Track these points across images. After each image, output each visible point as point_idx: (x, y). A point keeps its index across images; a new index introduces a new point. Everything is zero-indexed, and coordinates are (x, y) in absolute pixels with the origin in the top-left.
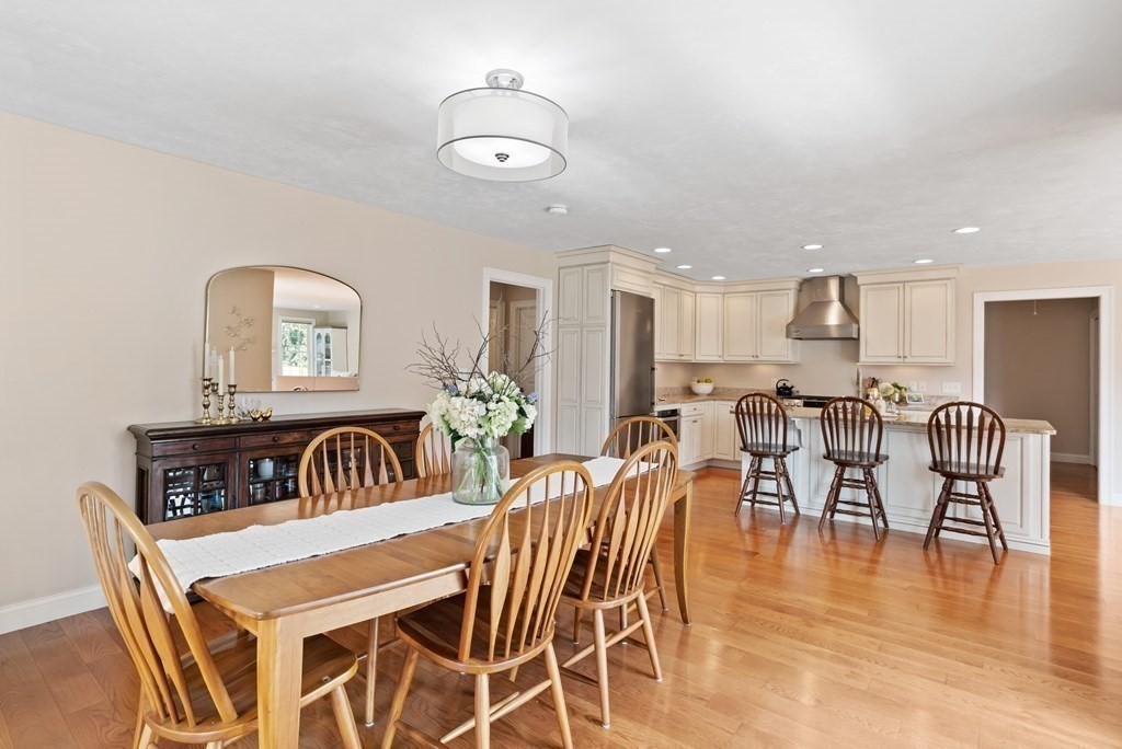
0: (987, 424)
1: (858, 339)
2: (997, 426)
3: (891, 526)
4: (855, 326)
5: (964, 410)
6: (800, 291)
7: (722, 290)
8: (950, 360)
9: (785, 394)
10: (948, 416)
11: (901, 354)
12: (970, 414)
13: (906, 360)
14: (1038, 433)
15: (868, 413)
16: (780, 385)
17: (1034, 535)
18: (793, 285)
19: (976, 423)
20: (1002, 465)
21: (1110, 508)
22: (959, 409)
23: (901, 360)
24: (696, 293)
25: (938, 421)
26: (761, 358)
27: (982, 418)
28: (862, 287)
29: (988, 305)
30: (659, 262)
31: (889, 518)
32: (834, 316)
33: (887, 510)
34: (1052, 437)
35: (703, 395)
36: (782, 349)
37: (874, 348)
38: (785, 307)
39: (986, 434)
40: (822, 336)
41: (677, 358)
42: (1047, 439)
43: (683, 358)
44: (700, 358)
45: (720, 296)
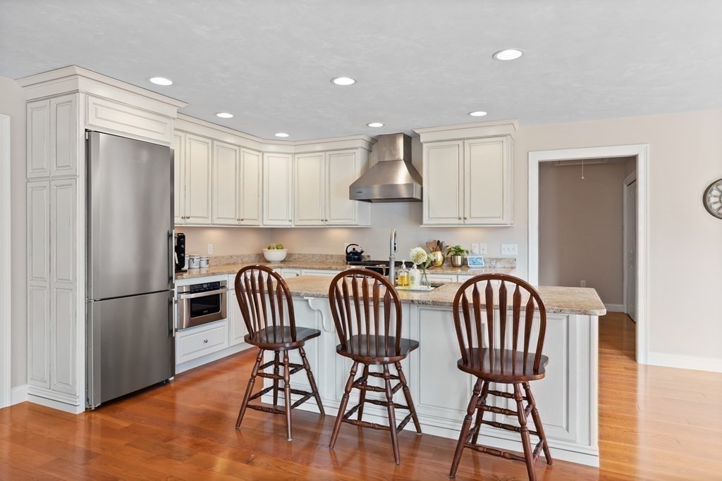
0: (524, 303)
1: (421, 201)
2: (536, 305)
3: (424, 430)
4: (417, 186)
5: (496, 284)
6: (370, 151)
7: (292, 150)
8: (507, 220)
9: (355, 260)
10: (476, 294)
11: (461, 216)
12: (503, 291)
13: (466, 222)
14: (585, 313)
15: (383, 290)
16: (350, 250)
17: (581, 443)
18: (361, 143)
19: (510, 302)
20: (544, 353)
21: (646, 366)
22: (489, 285)
23: (462, 222)
24: (263, 153)
25: (465, 300)
26: (330, 222)
27: (517, 296)
28: (424, 145)
29: (542, 165)
30: (182, 105)
31: (420, 421)
32: (402, 176)
33: (418, 410)
34: (600, 318)
35: (275, 262)
36: (349, 211)
37: (435, 211)
38: (353, 168)
39: (523, 314)
40: (391, 197)
41: (237, 223)
42: (595, 320)
43: (242, 223)
44: (269, 223)
45: (290, 156)
